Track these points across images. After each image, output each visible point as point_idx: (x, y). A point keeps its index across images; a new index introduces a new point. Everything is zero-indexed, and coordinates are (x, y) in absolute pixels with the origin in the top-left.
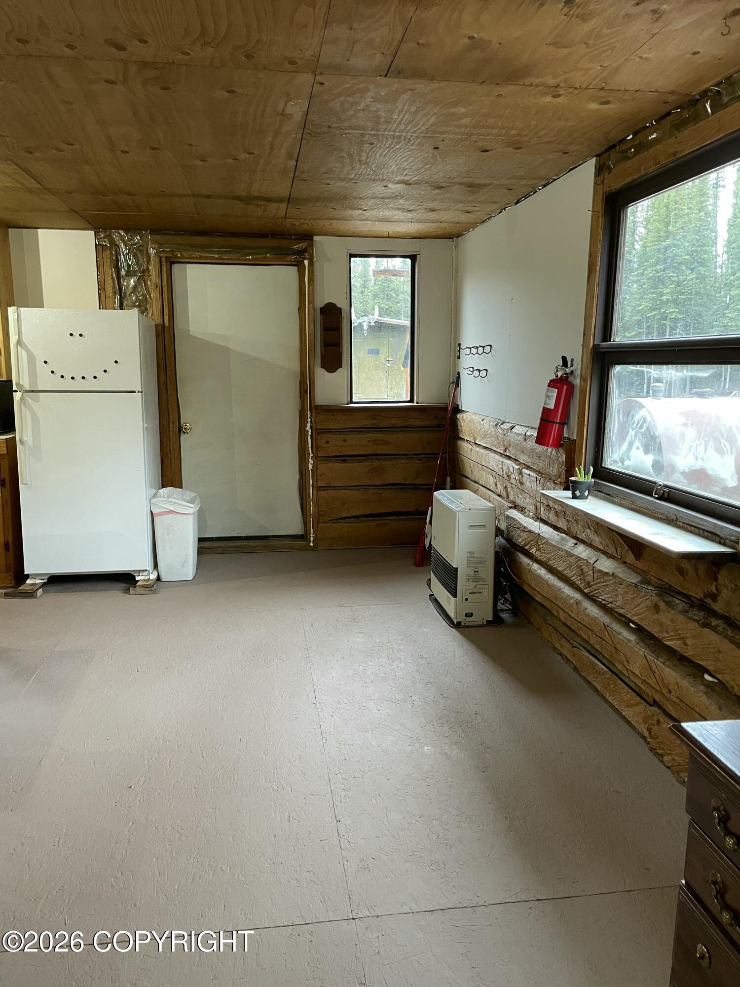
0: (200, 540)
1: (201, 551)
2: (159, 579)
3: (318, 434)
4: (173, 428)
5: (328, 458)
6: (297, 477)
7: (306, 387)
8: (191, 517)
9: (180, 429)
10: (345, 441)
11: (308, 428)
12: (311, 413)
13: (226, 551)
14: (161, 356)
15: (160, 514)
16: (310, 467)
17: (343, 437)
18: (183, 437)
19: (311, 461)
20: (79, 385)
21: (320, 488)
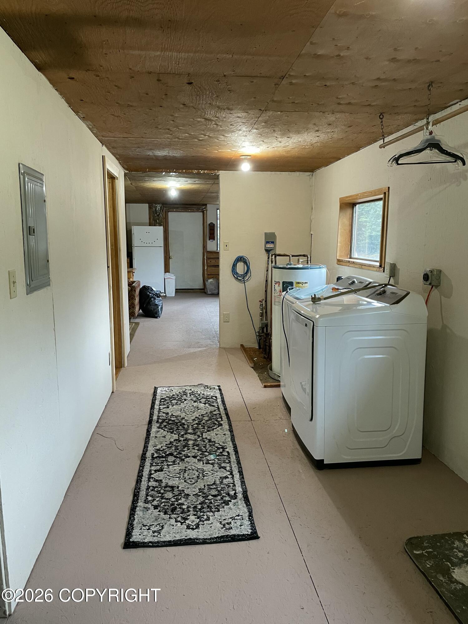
0: (176, 289)
1: (176, 292)
2: (166, 296)
3: (208, 259)
4: (168, 257)
5: (211, 266)
6: (202, 271)
7: (205, 247)
8: (174, 280)
9: (170, 258)
10: (216, 261)
11: (205, 257)
12: (206, 253)
13: (182, 292)
14: (165, 237)
15: (167, 279)
16: (206, 268)
17: (215, 260)
18: (170, 260)
19: (206, 267)
20: (148, 245)
21: (208, 275)
